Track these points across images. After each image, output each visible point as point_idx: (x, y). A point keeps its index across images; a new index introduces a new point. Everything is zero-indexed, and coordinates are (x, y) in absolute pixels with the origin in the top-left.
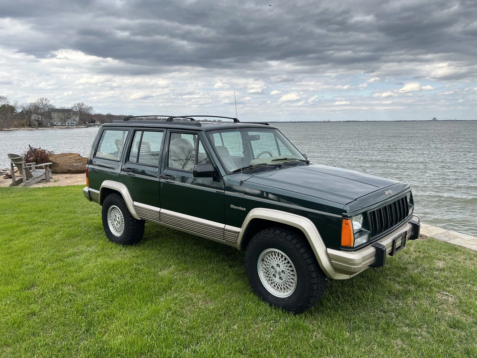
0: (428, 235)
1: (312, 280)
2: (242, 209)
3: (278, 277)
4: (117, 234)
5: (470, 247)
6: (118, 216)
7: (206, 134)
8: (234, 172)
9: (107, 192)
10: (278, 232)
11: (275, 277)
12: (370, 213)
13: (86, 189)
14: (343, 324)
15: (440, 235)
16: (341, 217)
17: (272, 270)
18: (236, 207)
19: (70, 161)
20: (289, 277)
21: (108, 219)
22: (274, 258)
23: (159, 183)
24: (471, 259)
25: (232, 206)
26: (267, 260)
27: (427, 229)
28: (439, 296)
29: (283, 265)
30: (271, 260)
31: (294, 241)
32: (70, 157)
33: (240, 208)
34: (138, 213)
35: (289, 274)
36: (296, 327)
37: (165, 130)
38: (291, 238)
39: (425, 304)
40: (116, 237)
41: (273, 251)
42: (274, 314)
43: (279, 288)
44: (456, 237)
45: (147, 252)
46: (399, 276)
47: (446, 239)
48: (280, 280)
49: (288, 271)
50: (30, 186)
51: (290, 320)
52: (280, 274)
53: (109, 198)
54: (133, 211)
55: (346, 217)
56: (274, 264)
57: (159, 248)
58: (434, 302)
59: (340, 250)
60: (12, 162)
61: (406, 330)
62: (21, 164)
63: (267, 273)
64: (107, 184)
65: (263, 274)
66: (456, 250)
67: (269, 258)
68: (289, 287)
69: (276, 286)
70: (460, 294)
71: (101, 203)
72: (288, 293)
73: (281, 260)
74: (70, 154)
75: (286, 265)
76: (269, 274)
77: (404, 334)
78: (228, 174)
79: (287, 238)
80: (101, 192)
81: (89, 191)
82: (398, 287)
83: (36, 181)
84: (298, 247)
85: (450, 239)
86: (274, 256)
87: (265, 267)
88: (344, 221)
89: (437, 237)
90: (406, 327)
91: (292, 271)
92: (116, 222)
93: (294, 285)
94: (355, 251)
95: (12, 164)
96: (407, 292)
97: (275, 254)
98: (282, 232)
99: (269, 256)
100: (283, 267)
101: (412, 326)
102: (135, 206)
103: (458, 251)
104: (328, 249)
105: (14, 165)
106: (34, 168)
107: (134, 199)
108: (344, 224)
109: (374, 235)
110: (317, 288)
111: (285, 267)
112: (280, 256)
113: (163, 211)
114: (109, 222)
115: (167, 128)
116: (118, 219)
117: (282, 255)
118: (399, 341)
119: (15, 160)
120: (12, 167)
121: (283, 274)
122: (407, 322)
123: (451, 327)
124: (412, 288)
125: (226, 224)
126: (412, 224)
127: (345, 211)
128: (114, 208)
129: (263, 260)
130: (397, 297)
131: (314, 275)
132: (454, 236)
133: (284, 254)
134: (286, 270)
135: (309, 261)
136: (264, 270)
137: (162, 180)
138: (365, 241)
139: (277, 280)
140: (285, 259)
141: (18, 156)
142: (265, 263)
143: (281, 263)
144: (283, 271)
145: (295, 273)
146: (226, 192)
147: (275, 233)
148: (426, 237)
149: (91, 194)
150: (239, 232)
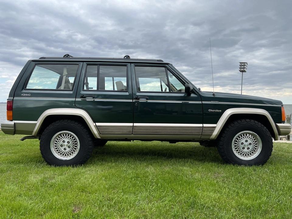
2: (219, 111)
11: (244, 149)
13: (9, 122)
16: (281, 106)
17: (242, 145)
18: (213, 111)
23: (133, 103)
25: (210, 110)
29: (250, 140)
33: (217, 111)
40: (65, 160)
43: (247, 154)
52: (247, 146)
80: (43, 121)
81: (14, 123)
92: (64, 147)
102: (96, 126)
104: (277, 124)
108: (282, 110)
113: (135, 124)
128: (60, 134)
146: (203, 102)
149: (16, 126)
150: (216, 127)
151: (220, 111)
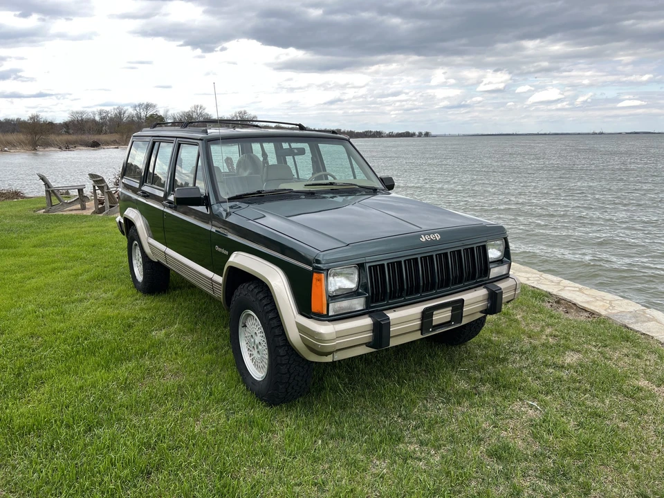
0: (603, 313)
1: (279, 358)
2: (225, 252)
3: (256, 350)
4: (139, 279)
6: (140, 255)
7: (206, 146)
8: (228, 199)
9: (128, 223)
10: (252, 287)
12: (370, 267)
15: (625, 314)
16: (311, 269)
20: (265, 352)
21: (133, 258)
23: (164, 212)
25: (217, 248)
26: (247, 326)
27: (610, 303)
30: (251, 327)
33: (223, 251)
38: (262, 296)
40: (139, 282)
43: (258, 366)
44: (651, 320)
47: (626, 322)
48: (258, 355)
49: (264, 344)
52: (257, 346)
53: (130, 230)
54: (148, 250)
55: (319, 270)
56: (253, 331)
59: (312, 318)
60: (94, 184)
61: (413, 448)
62: (103, 187)
64: (128, 212)
67: (249, 323)
69: (256, 364)
71: (127, 237)
72: (262, 375)
78: (218, 202)
79: (258, 296)
80: (125, 223)
81: (120, 221)
84: (267, 311)
85: (637, 322)
87: (246, 334)
88: (315, 275)
89: (615, 318)
92: (139, 264)
94: (329, 321)
95: (94, 187)
97: (253, 318)
100: (259, 336)
102: (148, 243)
104: (298, 315)
105: (97, 188)
108: (314, 281)
109: (377, 301)
110: (288, 372)
112: (255, 320)
113: (168, 250)
115: (177, 137)
119: (97, 181)
120: (95, 190)
121: (260, 347)
123: (488, 455)
125: (214, 272)
126: (492, 291)
127: (318, 262)
128: (136, 245)
129: (244, 326)
130: (446, 399)
131: (282, 352)
132: (648, 318)
133: (256, 317)
134: (262, 341)
135: (278, 332)
136: (246, 339)
137: (166, 210)
138: (359, 307)
139: (255, 354)
141: (99, 177)
142: (247, 330)
143: (258, 331)
147: (250, 288)
148: (600, 315)
149: (122, 226)
150: (220, 283)
151: (227, 253)
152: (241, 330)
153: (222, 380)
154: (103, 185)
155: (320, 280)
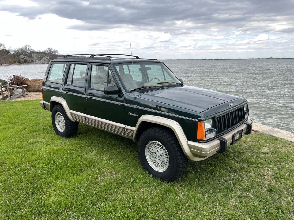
1: (178, 161)
3: (158, 159)
4: (61, 130)
5: (286, 139)
6: (61, 119)
7: (113, 66)
8: (131, 91)
9: (54, 104)
10: (158, 130)
11: (156, 158)
12: (217, 118)
13: (42, 102)
14: (198, 189)
15: (267, 131)
16: (197, 120)
17: (154, 154)
18: (132, 114)
19: (39, 84)
20: (164, 159)
22: (155, 147)
23: (85, 98)
24: (286, 146)
25: (130, 113)
26: (151, 148)
27: (260, 127)
28: (262, 171)
29: (161, 151)
30: (154, 148)
31: (168, 136)
32: (39, 81)
33: (134, 115)
34: (73, 117)
35: (164, 157)
36: (168, 191)
37: (88, 63)
38: (165, 134)
39: (253, 175)
40: (61, 132)
41: (155, 142)
42: (155, 182)
43: (159, 165)
44: (278, 132)
45: (79, 142)
46: (238, 157)
47: (271, 133)
48: (159, 161)
49: (164, 155)
50: (13, 100)
51: (164, 186)
52: (159, 157)
53: (56, 107)
54: (70, 116)
55: (200, 121)
56: (155, 150)
57: (87, 139)
58: (259, 174)
59: (197, 142)
60: (1, 85)
61: (239, 193)
62: (7, 86)
63: (151, 156)
64: (54, 98)
65: (149, 157)
66: (277, 140)
67: (152, 147)
68: (165, 165)
69: (157, 165)
70: (276, 169)
71: (51, 111)
72: (164, 169)
73: (160, 148)
74: (39, 80)
75: (162, 151)
76: (152, 157)
77: (237, 195)
78: (127, 92)
79: (163, 134)
80: (51, 104)
81: (44, 103)
82: (237, 165)
83: (17, 97)
84: (170, 140)
85: (274, 133)
86: (155, 145)
87: (150, 152)
88: (199, 123)
89: (265, 132)
90: (239, 191)
91: (167, 155)
92: (60, 123)
93: (168, 164)
94: (206, 143)
95: (1, 86)
96: (242, 168)
97: (156, 144)
98: (160, 130)
99: (153, 145)
100: (161, 152)
101: (243, 190)
102: (71, 113)
103: (278, 141)
104: (189, 141)
105: (2, 87)
106: (16, 89)
107: (71, 109)
108: (199, 125)
109: (220, 132)
110: (182, 166)
111: (162, 153)
112: (159, 145)
113: (88, 116)
114: (56, 123)
115: (90, 62)
116: (61, 121)
117: (160, 145)
118: (234, 201)
119: (3, 83)
121: (161, 157)
122: (240, 187)
123: (268, 191)
124: (246, 165)
125: (126, 125)
126: (247, 124)
127: (200, 117)
128: (59, 114)
129: (149, 148)
130: (235, 171)
131: (180, 158)
132: (277, 132)
133: (161, 144)
134: (163, 154)
135: (177, 149)
136: (149, 154)
137: (87, 96)
138: (213, 136)
139: (157, 160)
140: (162, 147)
141: (5, 81)
142: (150, 150)
143: (160, 150)
144: (161, 155)
145: (168, 156)
146: (126, 104)
147: (156, 131)
148: (259, 132)
149: (45, 105)
150: (134, 130)
151: (137, 115)
152: (147, 150)
153: (140, 174)
154: (7, 85)
155: (201, 125)
